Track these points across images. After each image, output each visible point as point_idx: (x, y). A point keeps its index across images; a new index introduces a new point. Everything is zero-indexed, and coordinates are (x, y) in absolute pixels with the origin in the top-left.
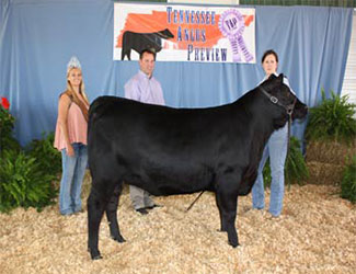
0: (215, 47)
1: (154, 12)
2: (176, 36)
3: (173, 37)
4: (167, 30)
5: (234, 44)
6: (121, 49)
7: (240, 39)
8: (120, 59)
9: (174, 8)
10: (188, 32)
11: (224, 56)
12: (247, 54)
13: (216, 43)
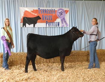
0: (55, 22)
1: (33, 10)
2: (42, 18)
3: (40, 19)
4: (38, 16)
5: (62, 20)
6: (22, 23)
7: (64, 19)
8: (22, 27)
9: (41, 8)
10: (46, 17)
11: (58, 25)
12: (66, 24)
13: (55, 20)
